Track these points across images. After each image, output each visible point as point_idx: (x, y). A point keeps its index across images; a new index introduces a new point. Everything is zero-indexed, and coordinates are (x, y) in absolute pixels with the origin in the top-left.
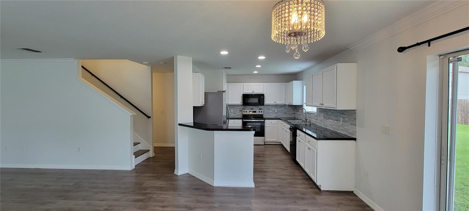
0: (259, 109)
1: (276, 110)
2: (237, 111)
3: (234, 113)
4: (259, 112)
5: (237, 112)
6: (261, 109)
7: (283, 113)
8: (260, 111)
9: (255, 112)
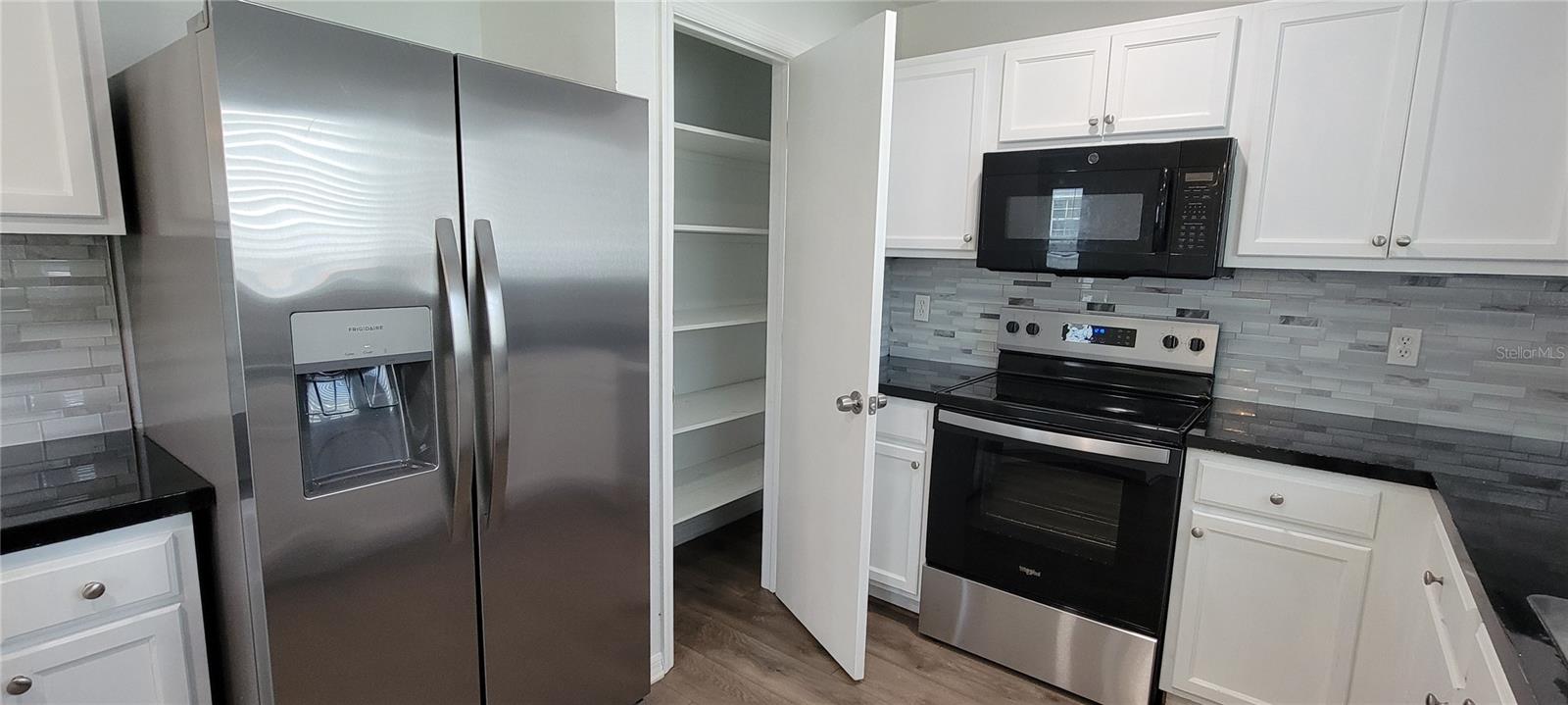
0: (1181, 313)
1: (1405, 346)
2: (959, 314)
3: (938, 333)
4: (1170, 342)
5: (958, 321)
6: (1200, 315)
7: (1519, 392)
8: (1185, 332)
9: (1127, 338)
